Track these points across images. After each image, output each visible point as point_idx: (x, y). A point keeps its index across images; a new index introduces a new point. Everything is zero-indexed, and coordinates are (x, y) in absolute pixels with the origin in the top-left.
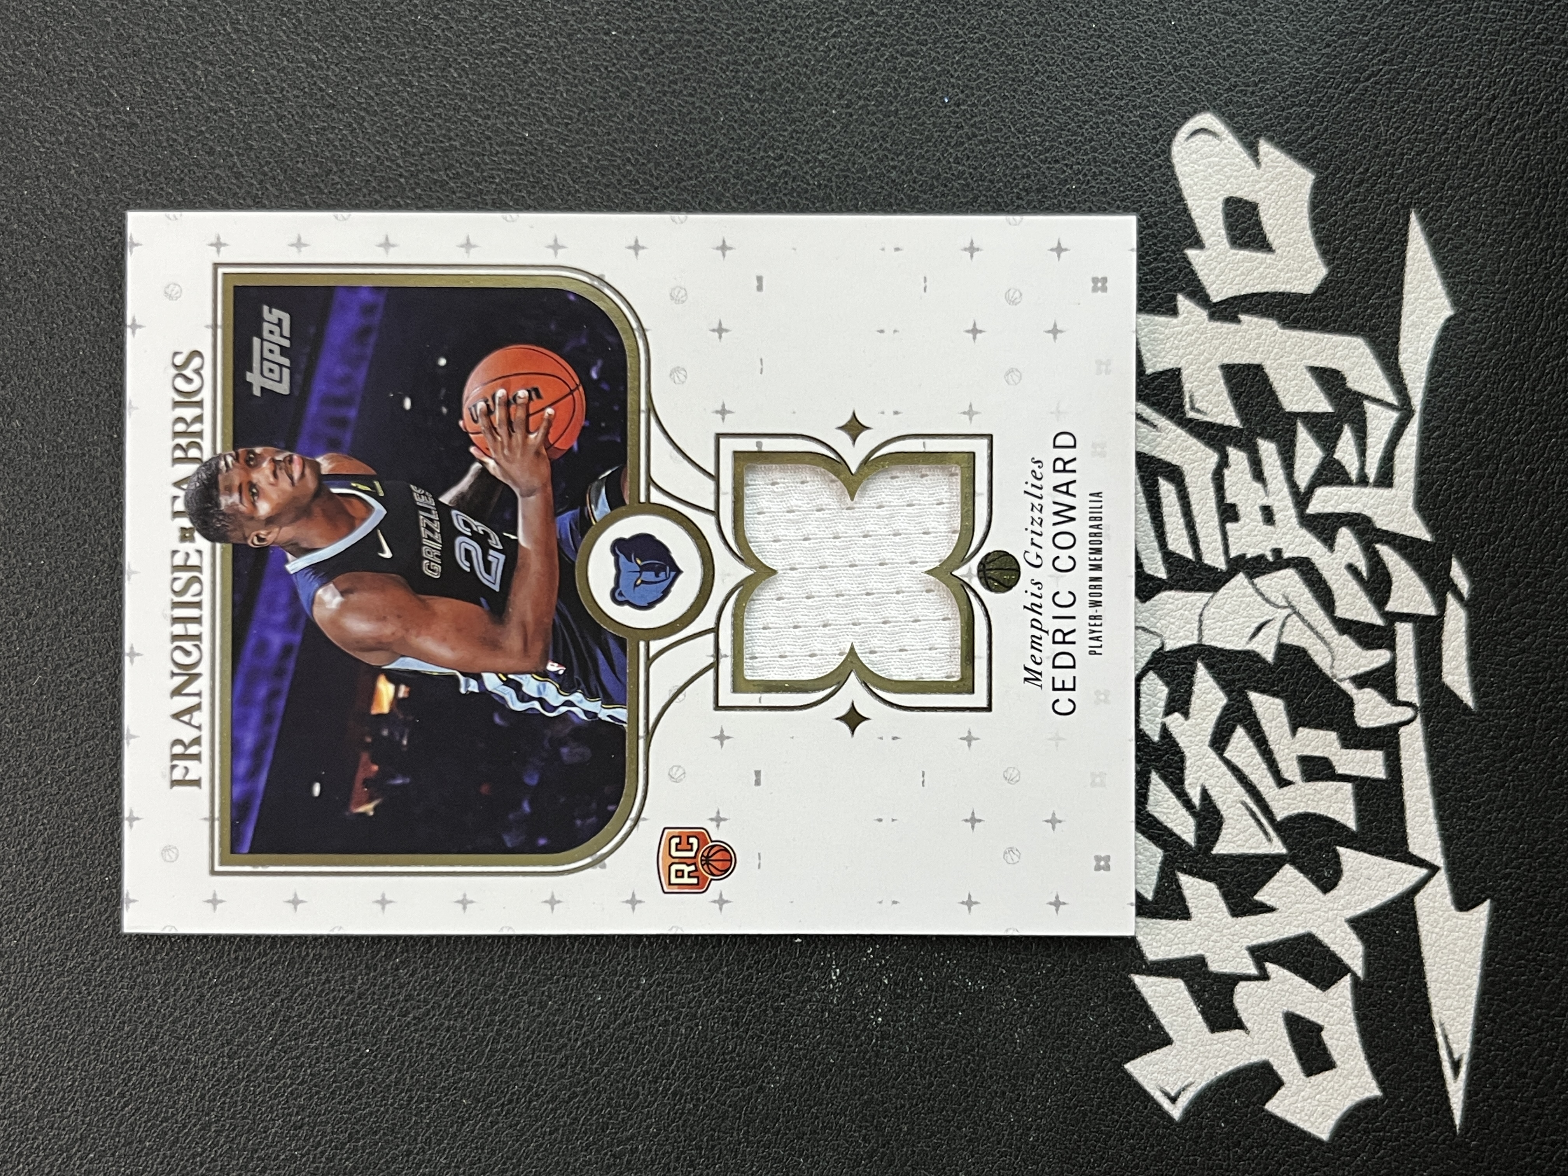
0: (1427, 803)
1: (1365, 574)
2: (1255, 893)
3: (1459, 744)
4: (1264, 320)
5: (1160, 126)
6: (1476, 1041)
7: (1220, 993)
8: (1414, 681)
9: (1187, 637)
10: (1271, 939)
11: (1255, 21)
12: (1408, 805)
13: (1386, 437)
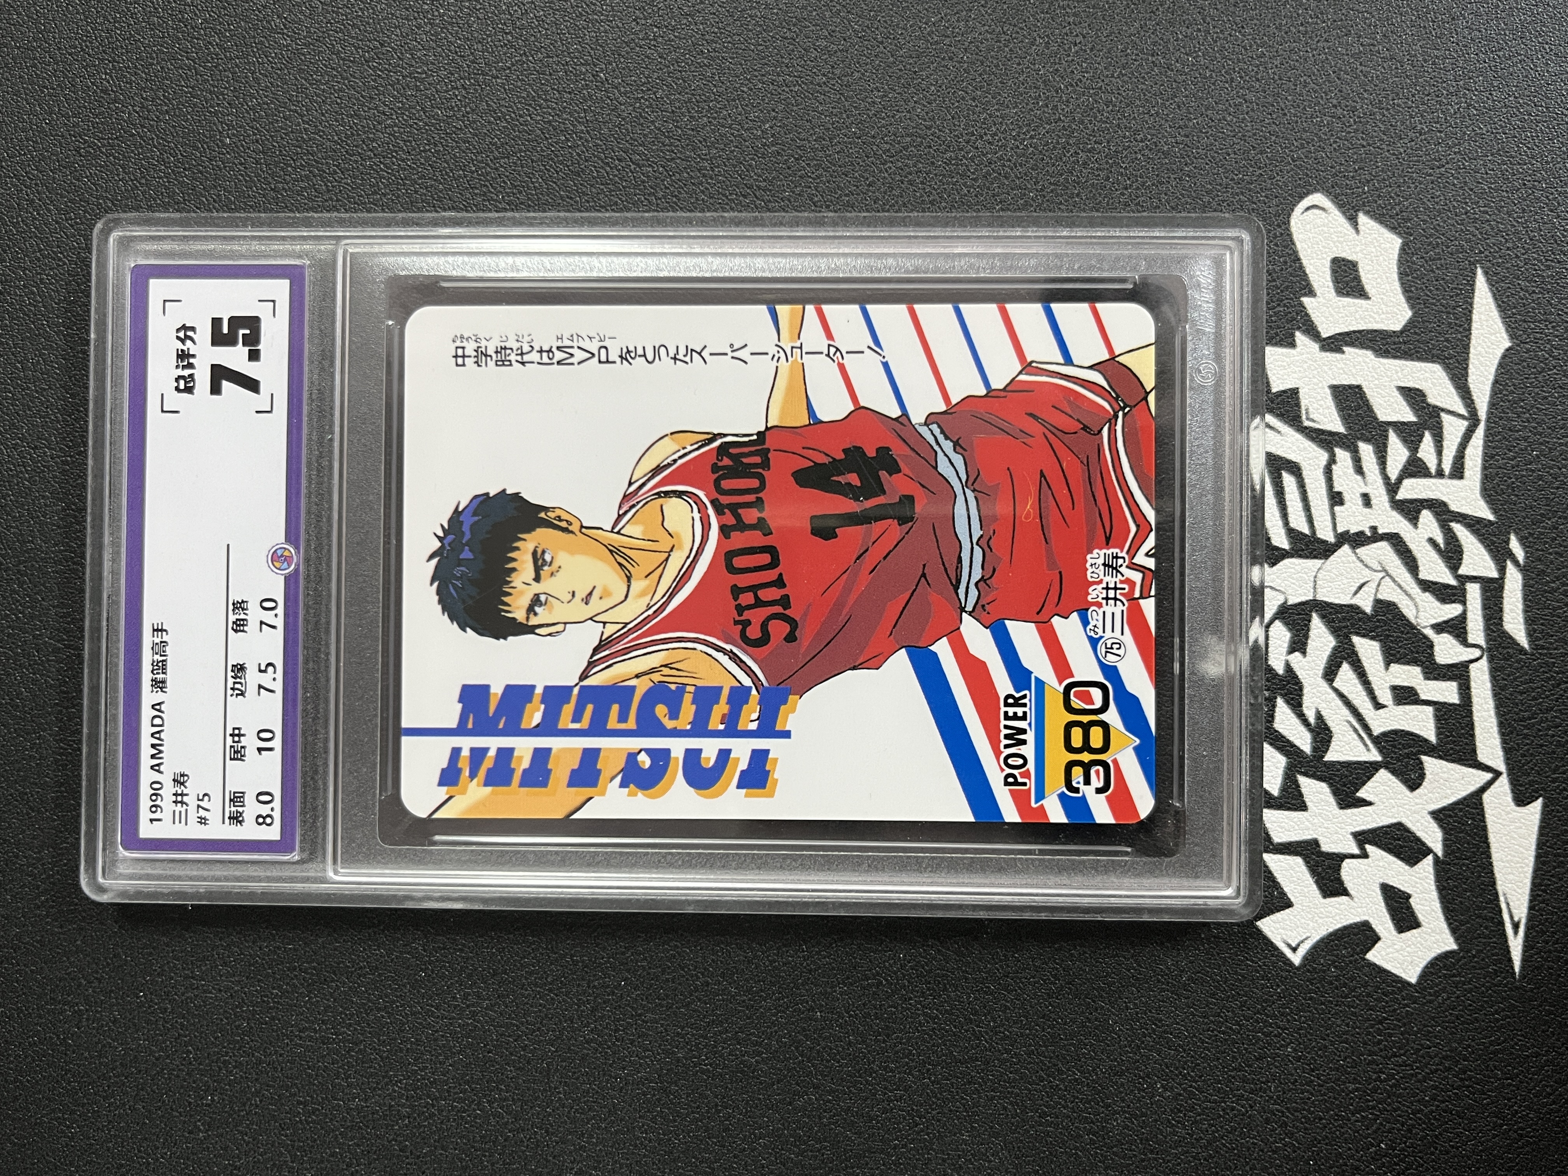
0: (1491, 722)
1: (1442, 546)
2: (1357, 790)
3: (1517, 677)
4: (1364, 351)
5: (1281, 203)
6: (1531, 908)
7: (1330, 868)
8: (1482, 628)
9: (1305, 594)
10: (1369, 827)
11: (1355, 122)
12: (1476, 724)
13: (1459, 440)
